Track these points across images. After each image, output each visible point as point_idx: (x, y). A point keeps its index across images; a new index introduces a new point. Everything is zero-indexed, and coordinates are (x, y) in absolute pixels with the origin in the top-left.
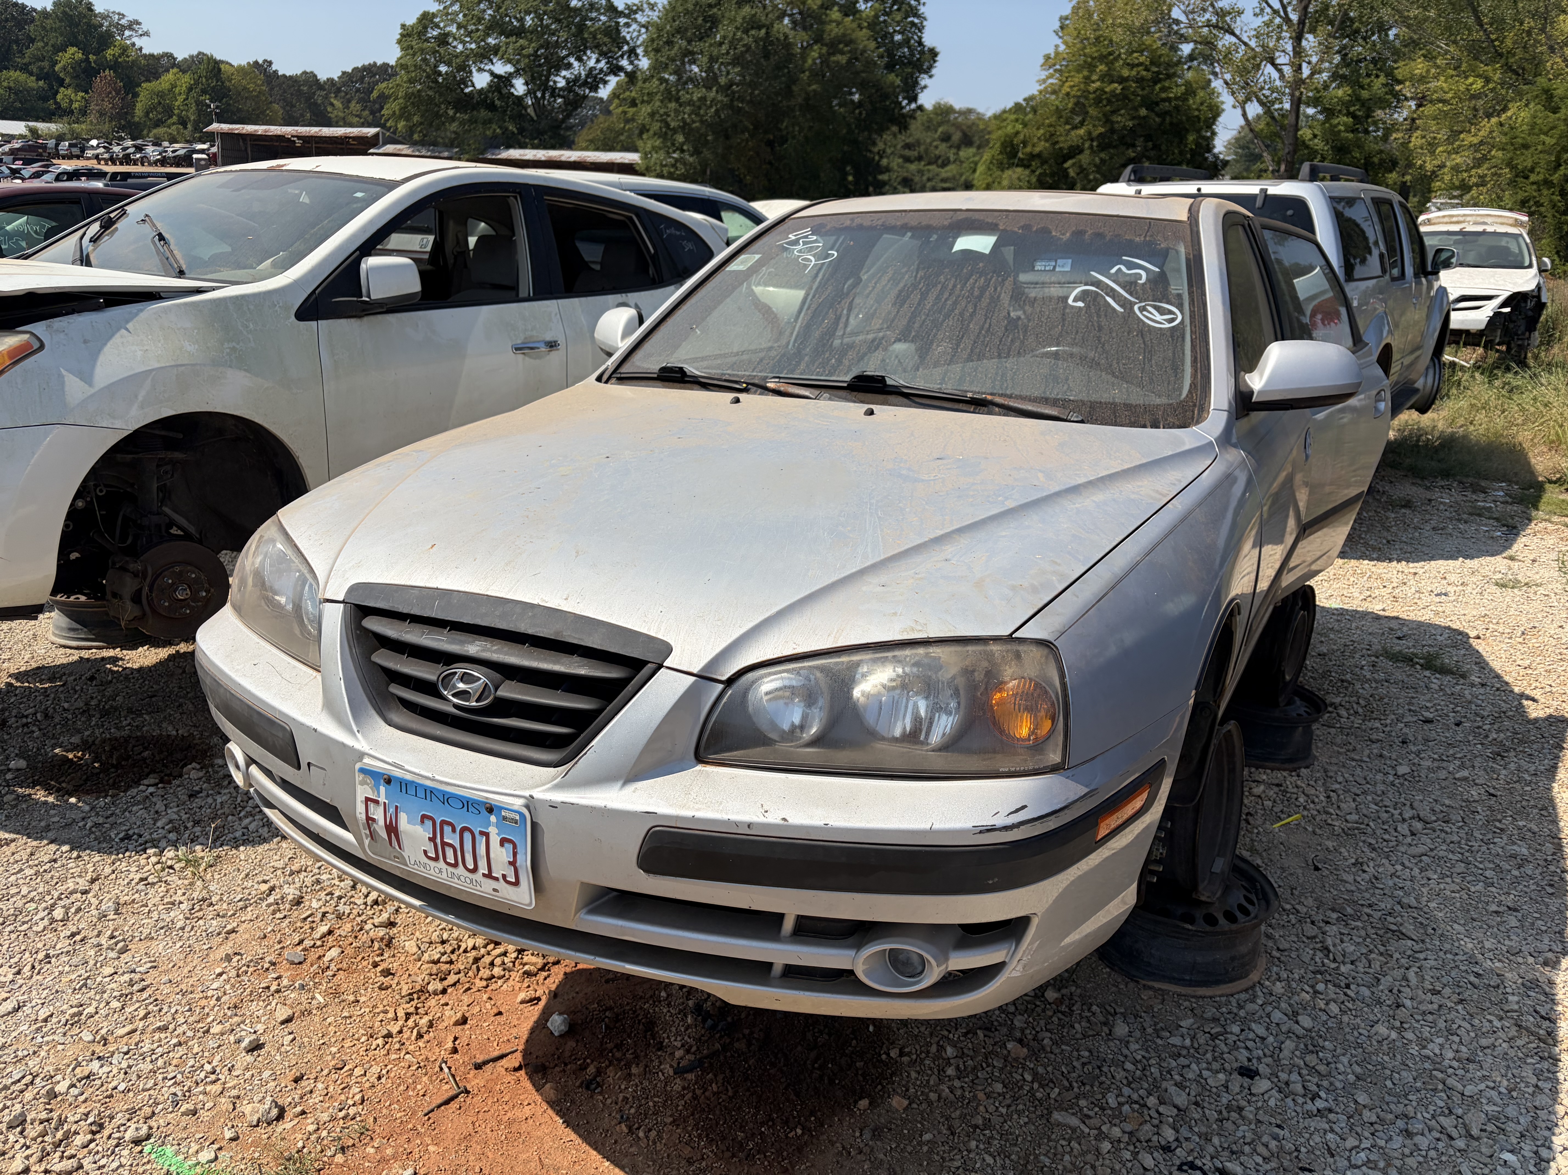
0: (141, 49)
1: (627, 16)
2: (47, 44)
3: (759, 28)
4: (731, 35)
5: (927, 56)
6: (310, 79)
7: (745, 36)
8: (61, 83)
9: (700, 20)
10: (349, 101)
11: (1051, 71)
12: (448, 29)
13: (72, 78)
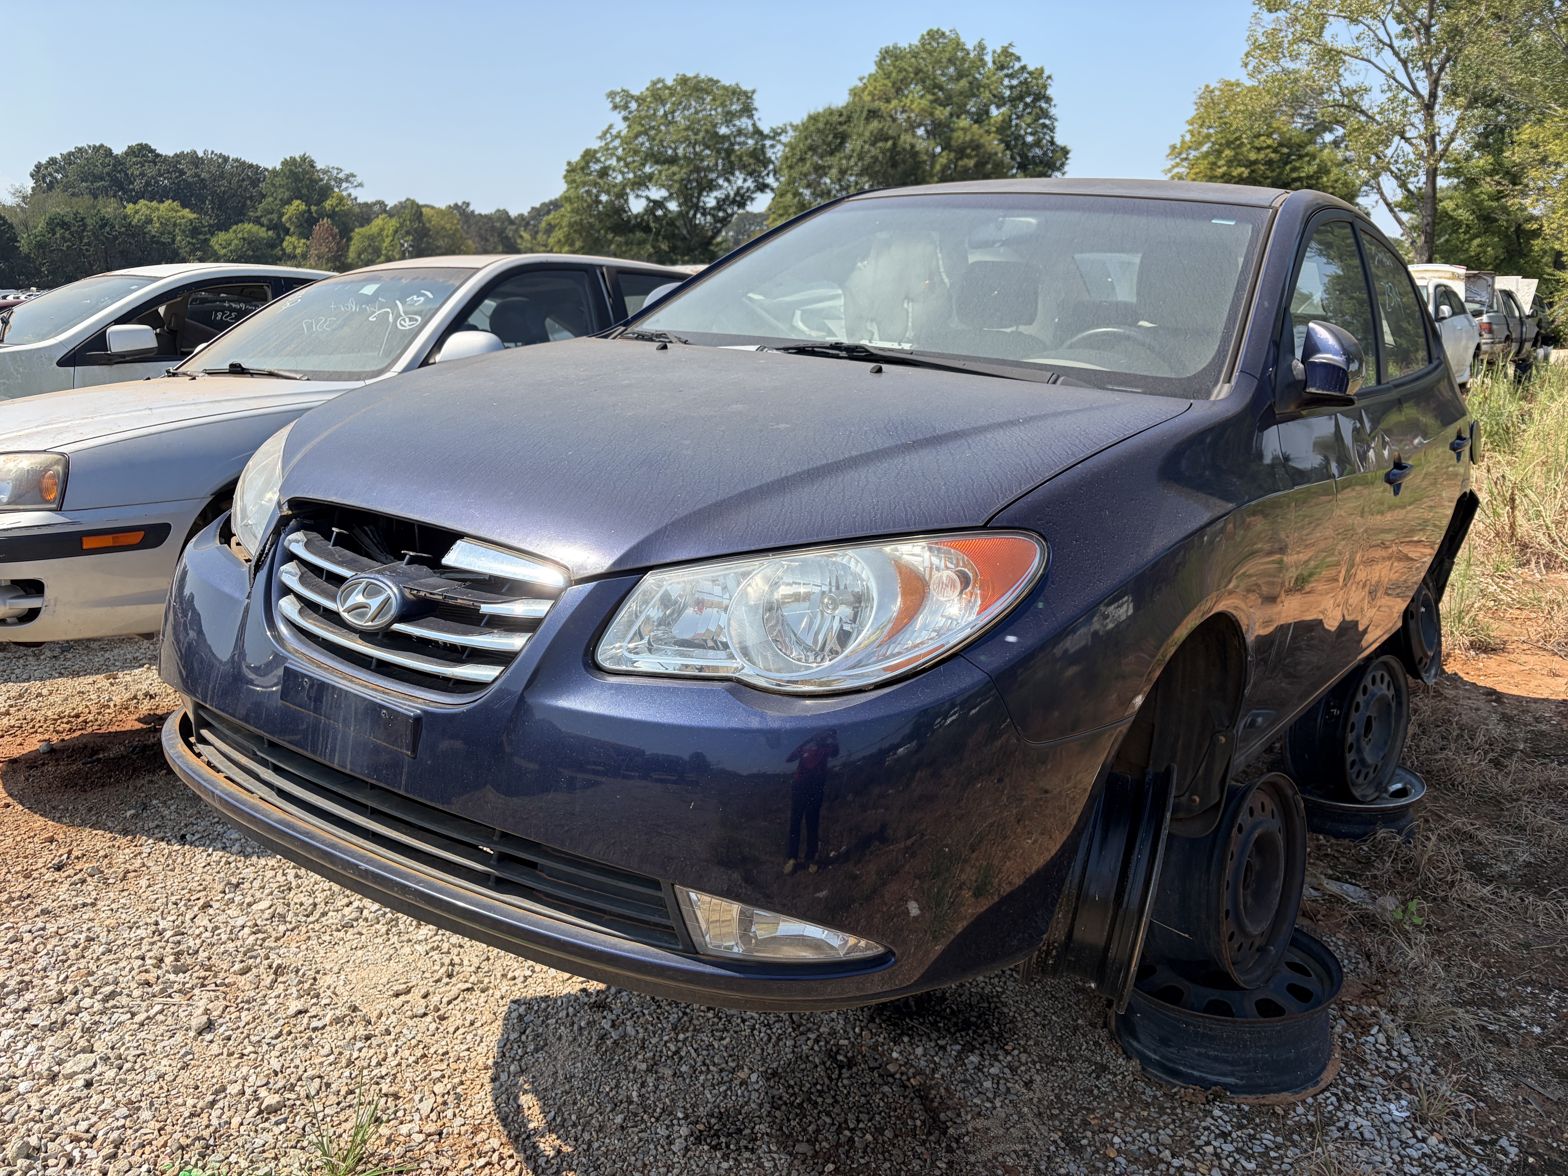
0: (356, 199)
1: (773, 138)
2: (276, 199)
3: (886, 140)
4: (859, 148)
5: (1059, 154)
6: (503, 216)
7: (872, 149)
8: (287, 232)
9: (830, 138)
10: (537, 233)
11: (1178, 160)
12: (608, 163)
13: (296, 227)
